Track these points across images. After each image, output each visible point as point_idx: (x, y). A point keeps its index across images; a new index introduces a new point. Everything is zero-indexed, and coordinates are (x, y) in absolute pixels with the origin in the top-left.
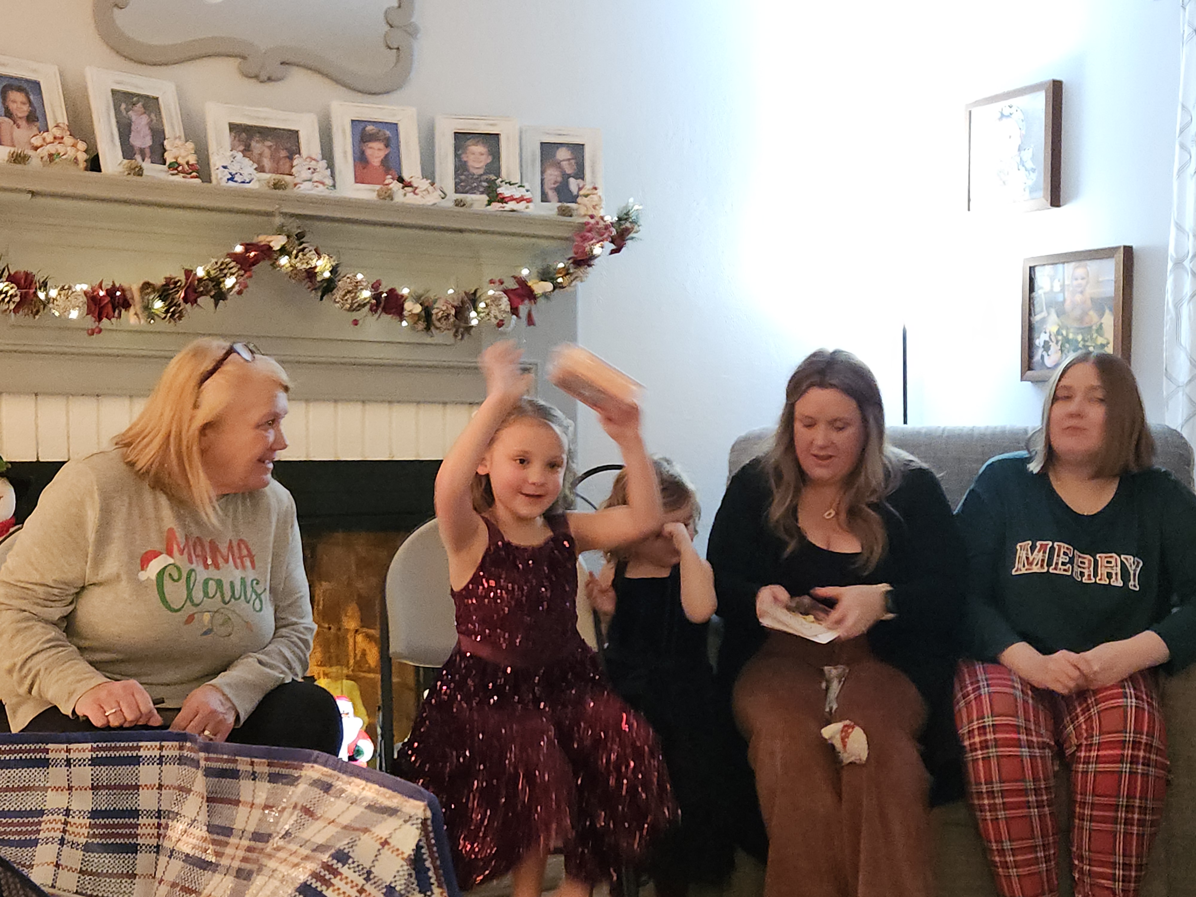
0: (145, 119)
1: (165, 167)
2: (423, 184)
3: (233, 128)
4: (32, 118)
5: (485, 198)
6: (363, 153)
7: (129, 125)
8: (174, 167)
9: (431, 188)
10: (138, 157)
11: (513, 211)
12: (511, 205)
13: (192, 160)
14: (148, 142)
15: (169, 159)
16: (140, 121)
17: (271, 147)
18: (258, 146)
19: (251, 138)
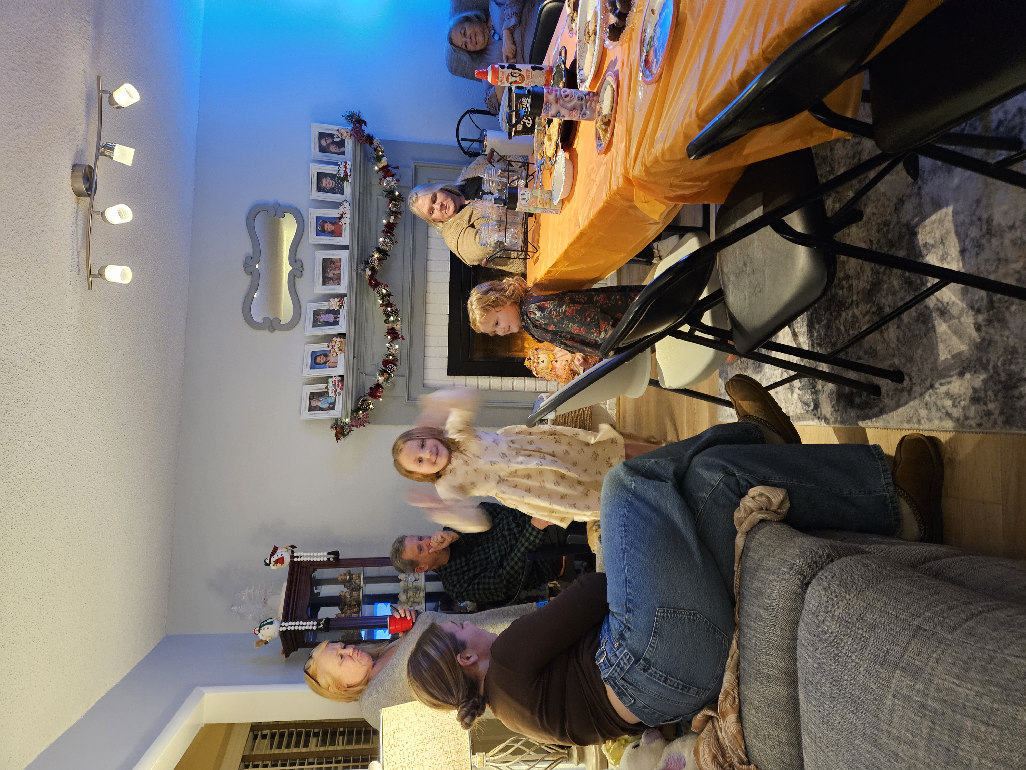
0: (322, 316)
1: (341, 310)
2: (341, 209)
3: (323, 284)
4: (326, 355)
5: (345, 183)
6: (330, 232)
7: (326, 322)
8: (341, 307)
9: (343, 206)
10: (338, 319)
11: (351, 171)
12: (348, 171)
13: (337, 300)
14: (331, 315)
15: (337, 308)
16: (324, 318)
17: (330, 270)
18: (330, 275)
19: (328, 278)
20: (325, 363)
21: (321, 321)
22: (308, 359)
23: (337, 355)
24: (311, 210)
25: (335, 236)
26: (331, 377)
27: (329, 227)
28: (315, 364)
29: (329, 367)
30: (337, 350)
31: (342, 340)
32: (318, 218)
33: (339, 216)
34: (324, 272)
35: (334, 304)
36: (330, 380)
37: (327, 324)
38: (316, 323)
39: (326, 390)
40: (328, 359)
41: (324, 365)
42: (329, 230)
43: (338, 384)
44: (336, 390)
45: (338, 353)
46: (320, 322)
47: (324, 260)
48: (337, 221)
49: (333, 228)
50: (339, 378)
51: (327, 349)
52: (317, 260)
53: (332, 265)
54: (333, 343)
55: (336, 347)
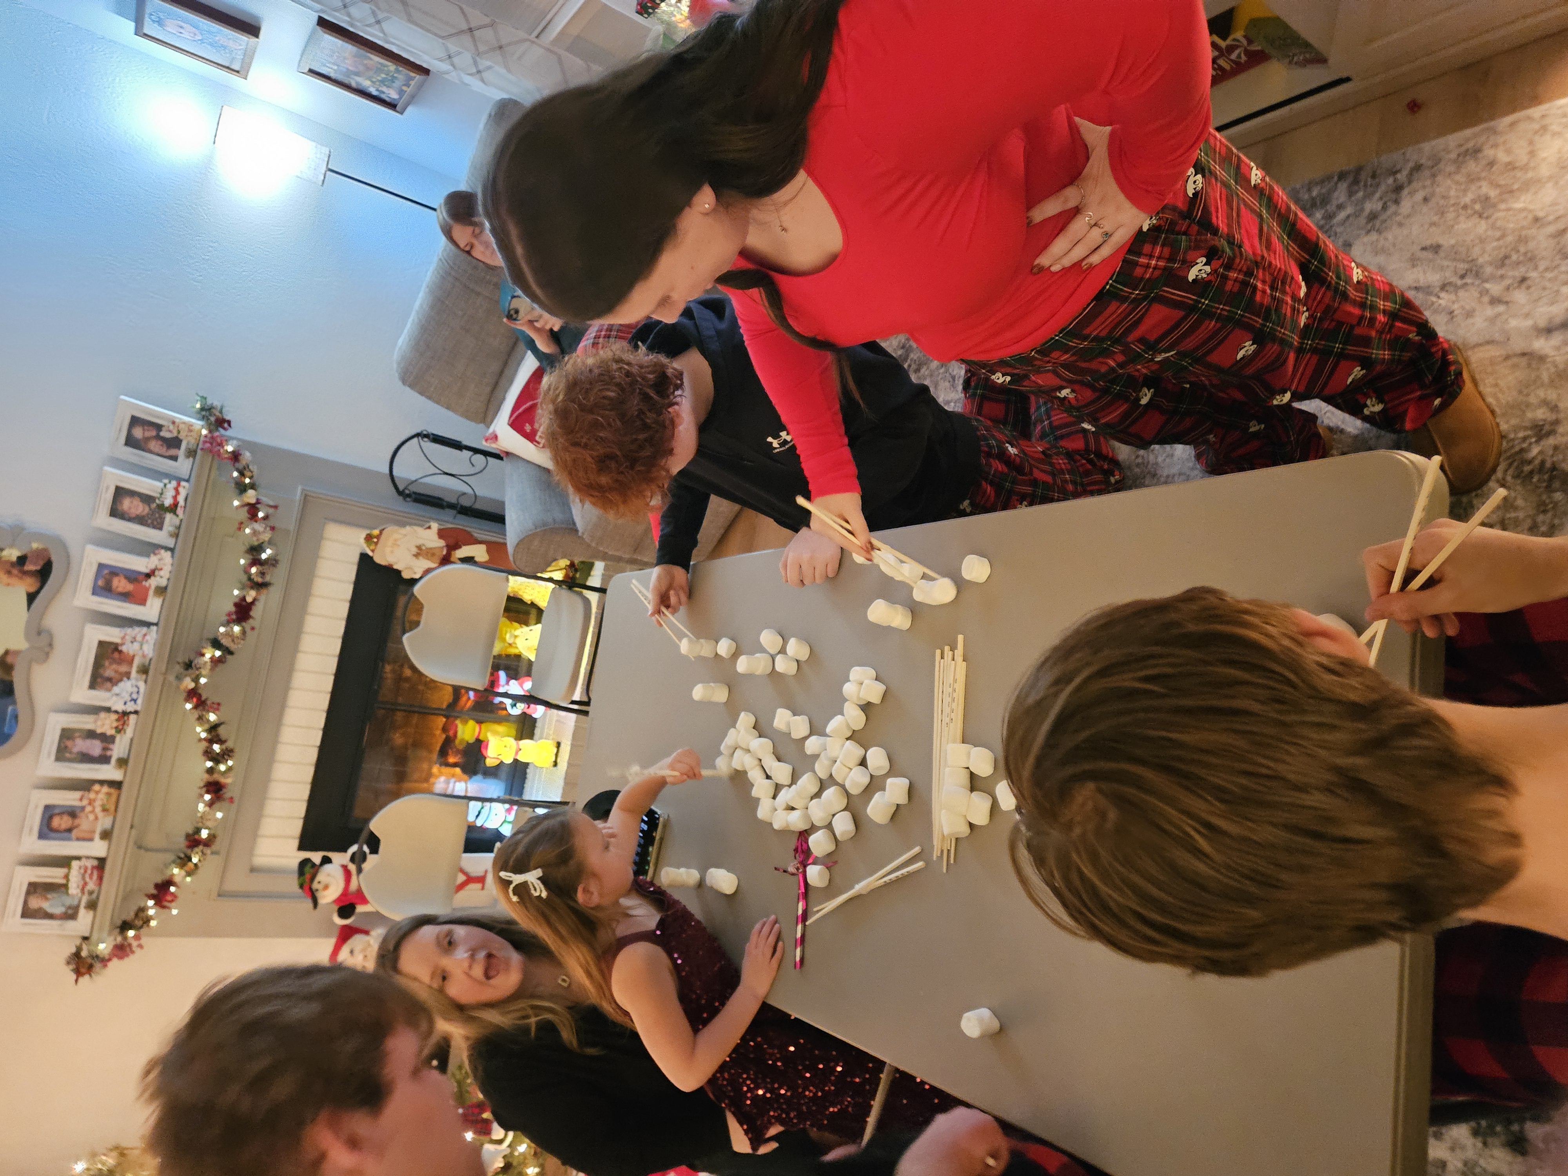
0: (79, 742)
2: (153, 561)
3: (93, 685)
4: (73, 815)
5: (170, 515)
6: (121, 594)
7: (83, 754)
8: (119, 730)
9: (158, 556)
10: (108, 753)
11: (184, 503)
12: (181, 500)
13: (115, 716)
14: (97, 744)
16: (81, 745)
17: (111, 664)
18: (109, 673)
19: (101, 676)
20: (69, 830)
21: (75, 750)
22: (35, 819)
23: (96, 818)
24: (90, 548)
25: (131, 602)
26: (78, 858)
27: (120, 584)
28: (47, 830)
29: (78, 839)
30: (98, 810)
31: (112, 791)
32: (101, 566)
33: (147, 571)
34: (98, 664)
35: (105, 724)
36: (75, 864)
37: (86, 758)
38: (62, 754)
39: (63, 881)
40: (77, 822)
41: (66, 835)
42: (120, 590)
43: (92, 873)
44: (85, 884)
45: (100, 815)
46: (71, 753)
47: (101, 644)
48: (141, 577)
49: (130, 587)
50: (95, 863)
51: (77, 803)
52: (86, 641)
53: (116, 655)
54: (92, 795)
55: (98, 804)
